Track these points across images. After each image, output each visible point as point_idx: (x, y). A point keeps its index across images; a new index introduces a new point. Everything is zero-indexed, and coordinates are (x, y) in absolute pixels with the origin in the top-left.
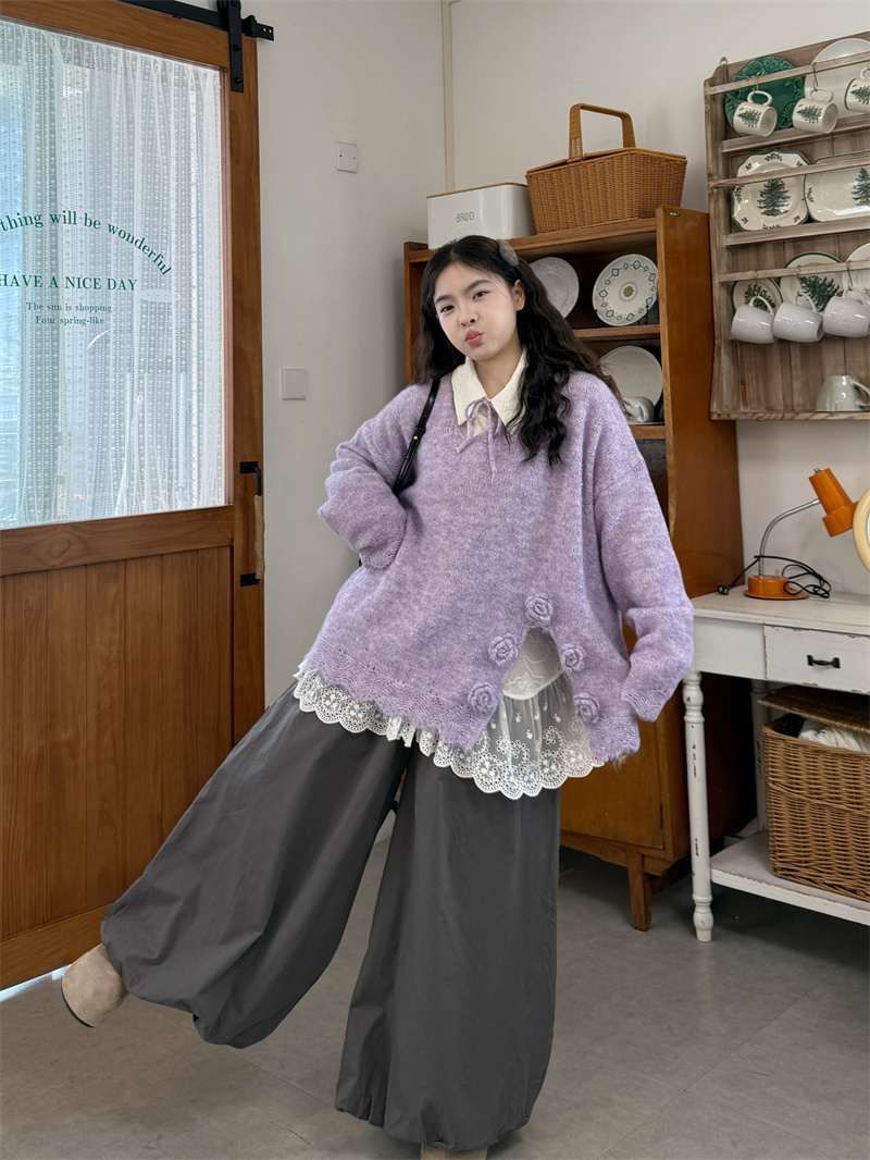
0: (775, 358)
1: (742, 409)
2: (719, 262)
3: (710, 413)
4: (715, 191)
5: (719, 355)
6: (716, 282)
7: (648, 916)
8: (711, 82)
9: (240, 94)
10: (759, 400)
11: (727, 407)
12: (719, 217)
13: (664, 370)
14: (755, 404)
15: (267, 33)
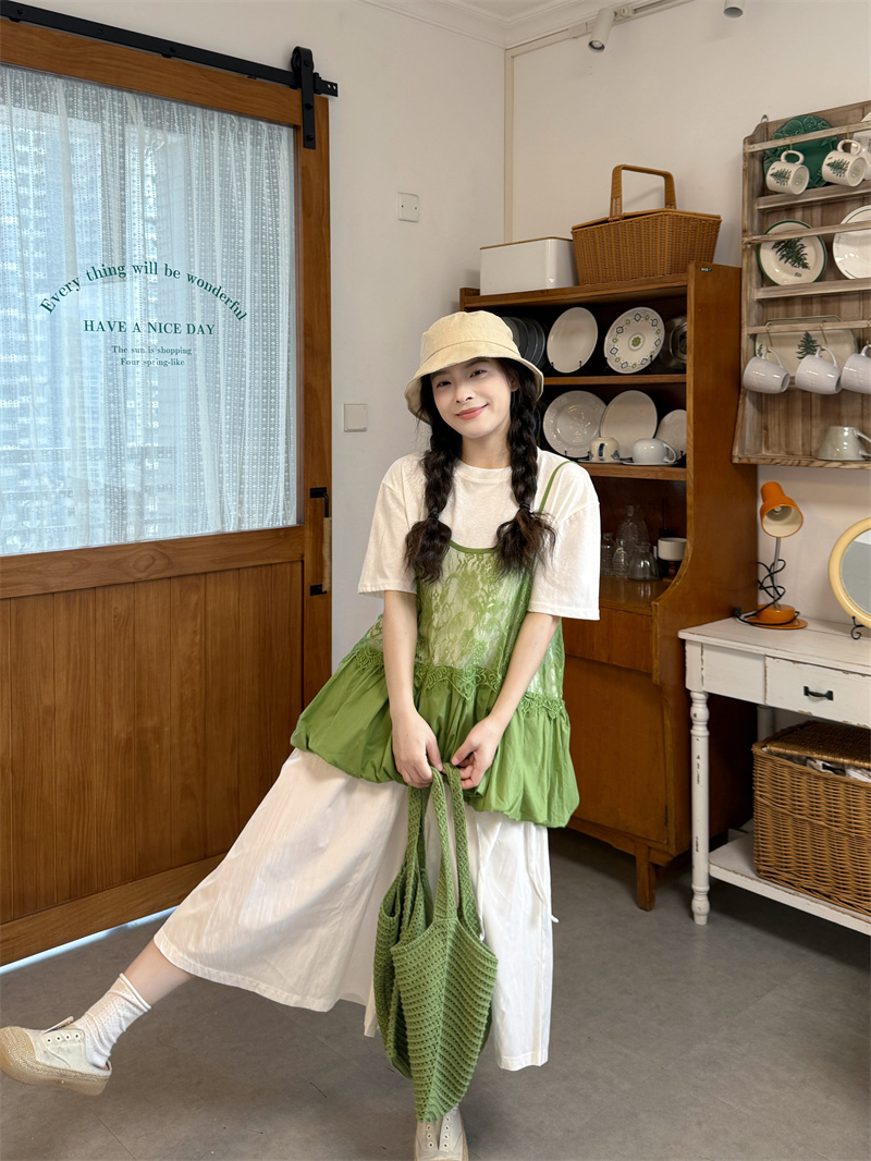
0: (798, 406)
1: (764, 452)
2: (749, 313)
3: (731, 457)
4: (748, 246)
5: (744, 403)
6: (746, 332)
7: (652, 898)
8: (751, 140)
9: (312, 151)
10: (780, 445)
11: (748, 451)
12: (751, 271)
13: (688, 417)
14: (776, 449)
15: (332, 89)
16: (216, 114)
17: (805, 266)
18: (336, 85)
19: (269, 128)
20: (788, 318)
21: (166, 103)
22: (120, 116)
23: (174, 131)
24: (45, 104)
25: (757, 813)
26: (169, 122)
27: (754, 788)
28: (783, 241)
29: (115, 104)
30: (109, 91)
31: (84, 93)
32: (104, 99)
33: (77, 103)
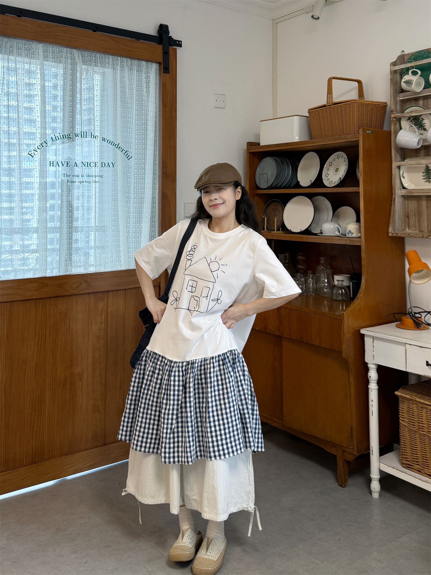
0: (424, 204)
1: (407, 230)
2: (396, 156)
4: (394, 119)
5: (394, 203)
6: (394, 165)
7: (345, 480)
8: (394, 64)
9: (168, 74)
10: (415, 226)
11: (397, 230)
12: (395, 132)
14: (413, 229)
15: (179, 44)
16: (119, 58)
17: (425, 130)
18: (181, 42)
19: (146, 64)
21: (94, 54)
22: (71, 61)
23: (97, 67)
24: (33, 55)
25: (401, 430)
26: (95, 63)
27: (399, 416)
28: (412, 117)
29: (68, 55)
30: (65, 49)
31: (52, 50)
32: (62, 53)
33: (49, 55)
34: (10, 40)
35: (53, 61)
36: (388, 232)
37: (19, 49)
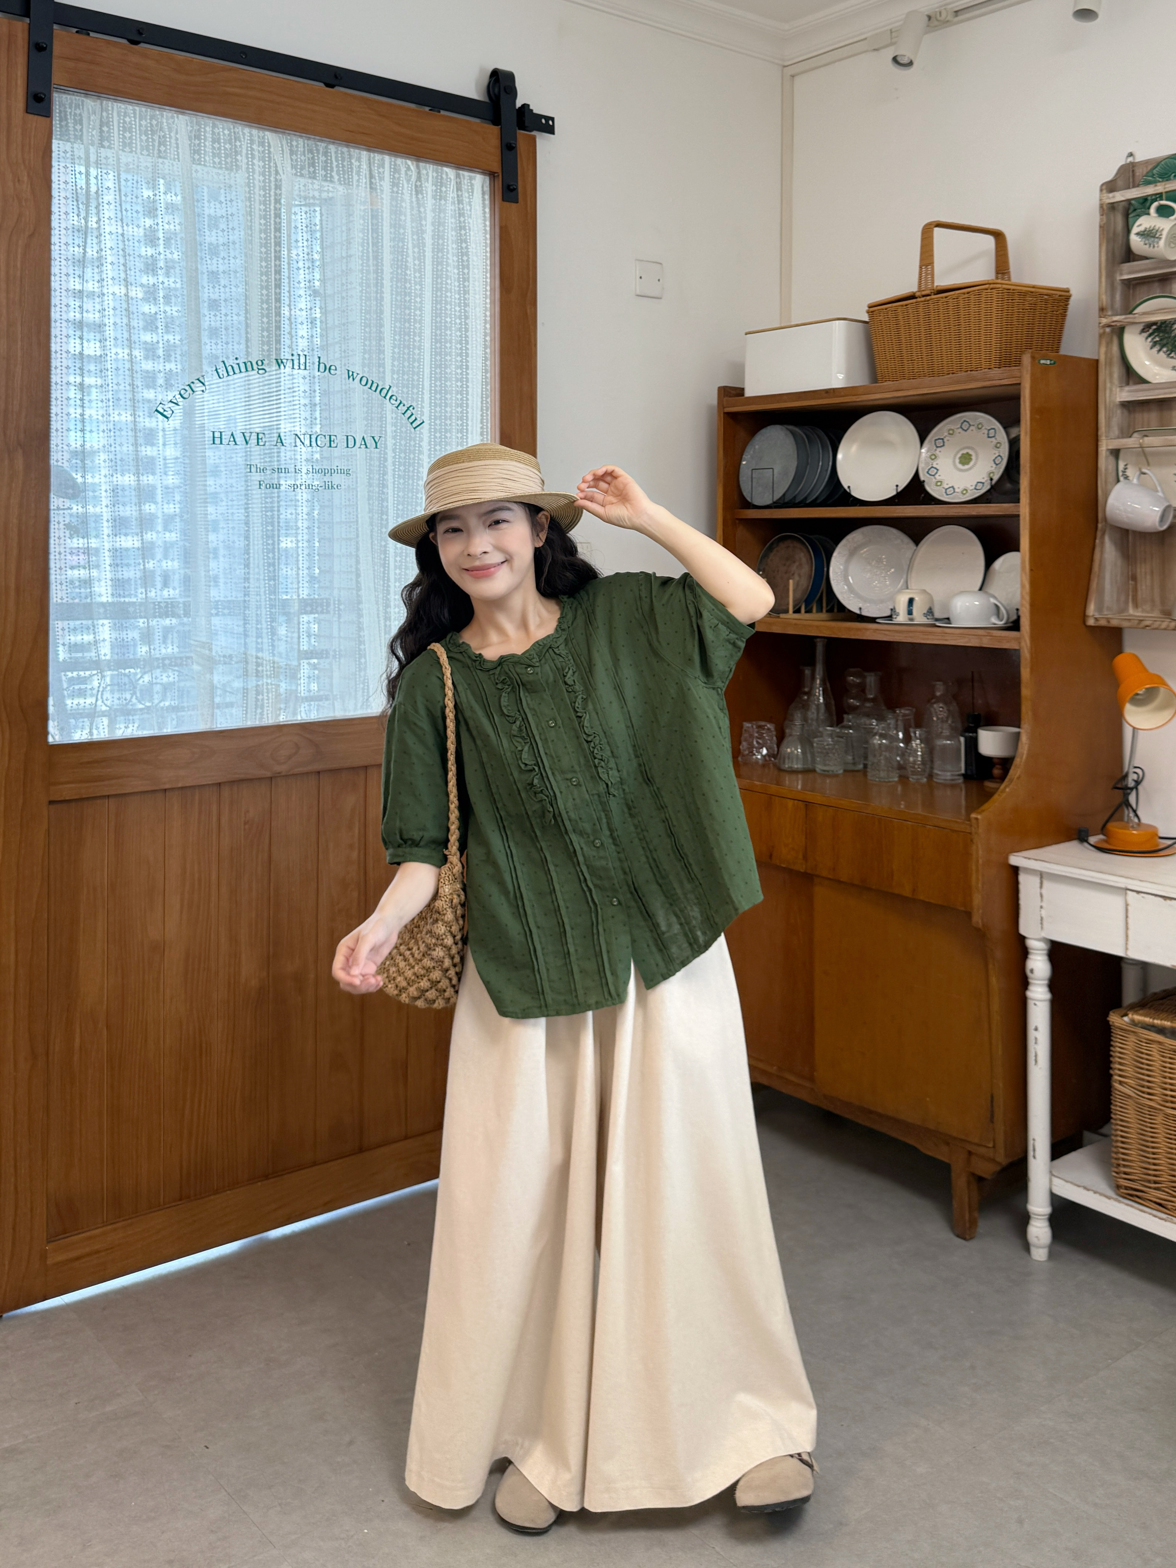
1: (1131, 611)
2: (1110, 423)
4: (1108, 330)
5: (1102, 543)
6: (1105, 447)
7: (974, 1223)
8: (1111, 187)
9: (514, 205)
10: (1154, 602)
11: (1109, 609)
12: (1109, 363)
13: (1023, 562)
14: (1148, 607)
15: (546, 125)
16: (387, 158)
19: (457, 176)
20: (1163, 428)
21: (322, 146)
22: (262, 163)
23: (331, 181)
24: (162, 148)
25: (1116, 1106)
26: (326, 170)
27: (1111, 1072)
28: (1155, 323)
29: (255, 147)
30: (247, 130)
31: (213, 133)
32: (240, 141)
33: (205, 146)
34: (101, 104)
35: (214, 163)
36: (1084, 617)
37: (124, 131)
